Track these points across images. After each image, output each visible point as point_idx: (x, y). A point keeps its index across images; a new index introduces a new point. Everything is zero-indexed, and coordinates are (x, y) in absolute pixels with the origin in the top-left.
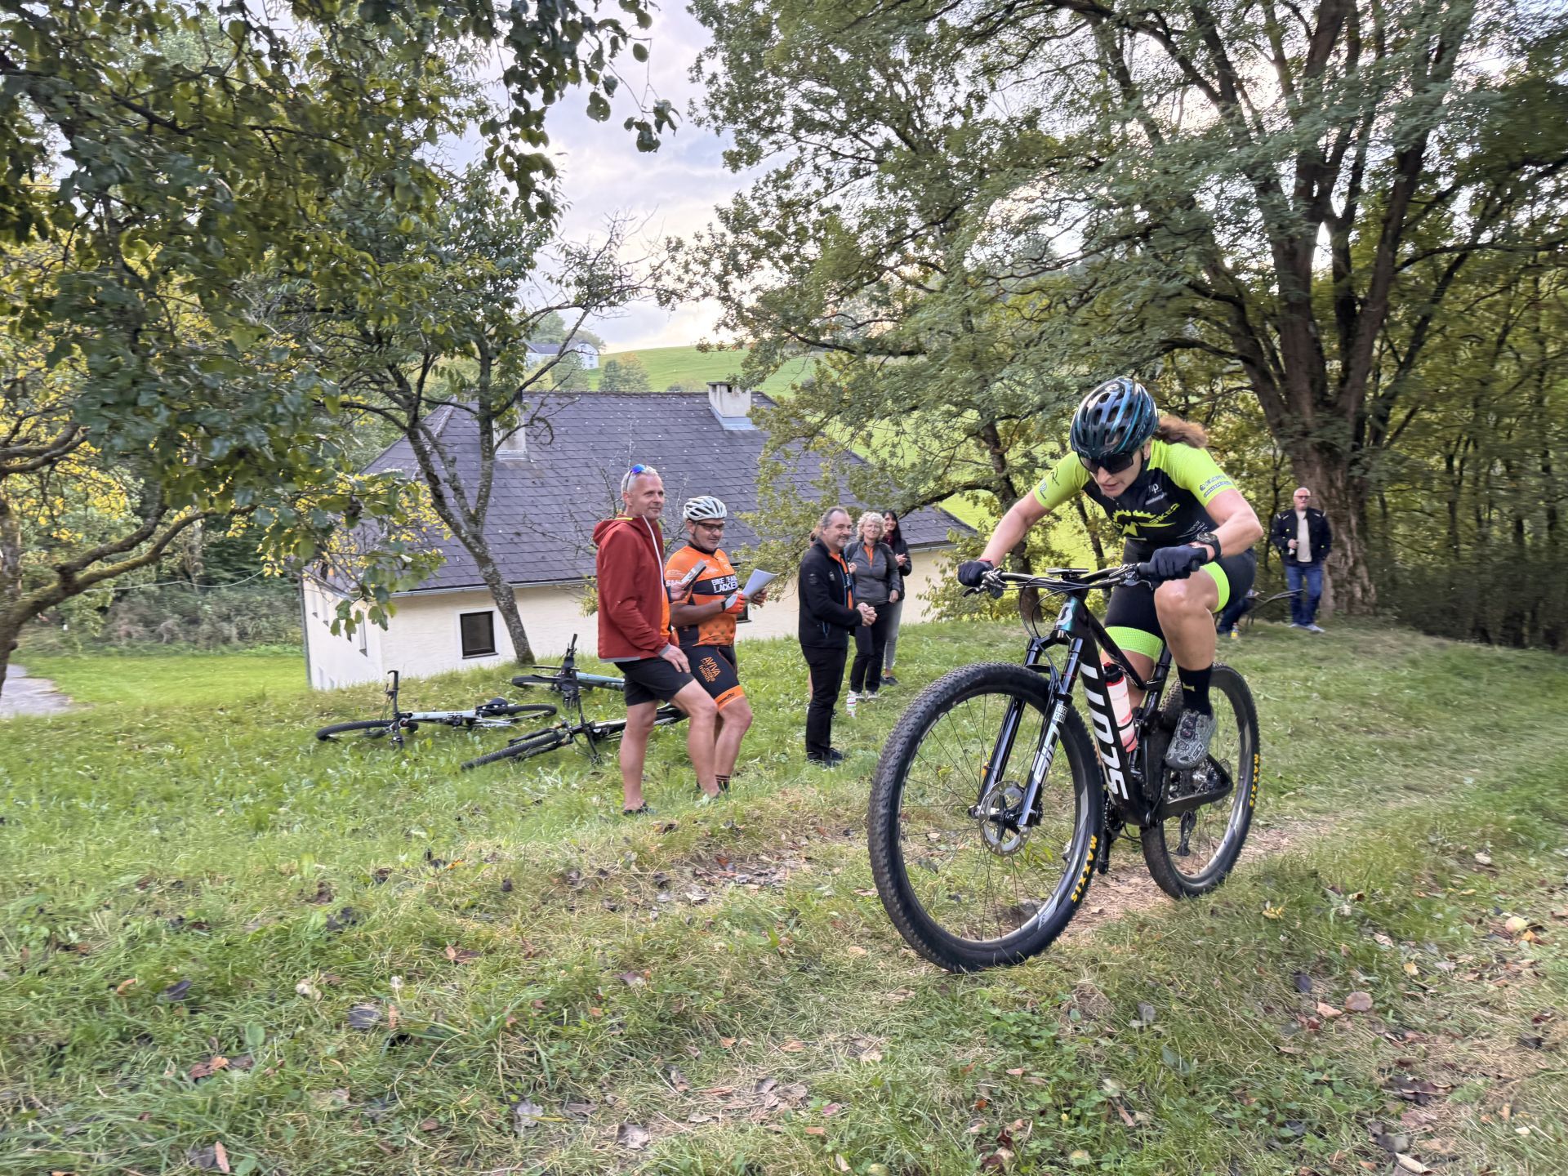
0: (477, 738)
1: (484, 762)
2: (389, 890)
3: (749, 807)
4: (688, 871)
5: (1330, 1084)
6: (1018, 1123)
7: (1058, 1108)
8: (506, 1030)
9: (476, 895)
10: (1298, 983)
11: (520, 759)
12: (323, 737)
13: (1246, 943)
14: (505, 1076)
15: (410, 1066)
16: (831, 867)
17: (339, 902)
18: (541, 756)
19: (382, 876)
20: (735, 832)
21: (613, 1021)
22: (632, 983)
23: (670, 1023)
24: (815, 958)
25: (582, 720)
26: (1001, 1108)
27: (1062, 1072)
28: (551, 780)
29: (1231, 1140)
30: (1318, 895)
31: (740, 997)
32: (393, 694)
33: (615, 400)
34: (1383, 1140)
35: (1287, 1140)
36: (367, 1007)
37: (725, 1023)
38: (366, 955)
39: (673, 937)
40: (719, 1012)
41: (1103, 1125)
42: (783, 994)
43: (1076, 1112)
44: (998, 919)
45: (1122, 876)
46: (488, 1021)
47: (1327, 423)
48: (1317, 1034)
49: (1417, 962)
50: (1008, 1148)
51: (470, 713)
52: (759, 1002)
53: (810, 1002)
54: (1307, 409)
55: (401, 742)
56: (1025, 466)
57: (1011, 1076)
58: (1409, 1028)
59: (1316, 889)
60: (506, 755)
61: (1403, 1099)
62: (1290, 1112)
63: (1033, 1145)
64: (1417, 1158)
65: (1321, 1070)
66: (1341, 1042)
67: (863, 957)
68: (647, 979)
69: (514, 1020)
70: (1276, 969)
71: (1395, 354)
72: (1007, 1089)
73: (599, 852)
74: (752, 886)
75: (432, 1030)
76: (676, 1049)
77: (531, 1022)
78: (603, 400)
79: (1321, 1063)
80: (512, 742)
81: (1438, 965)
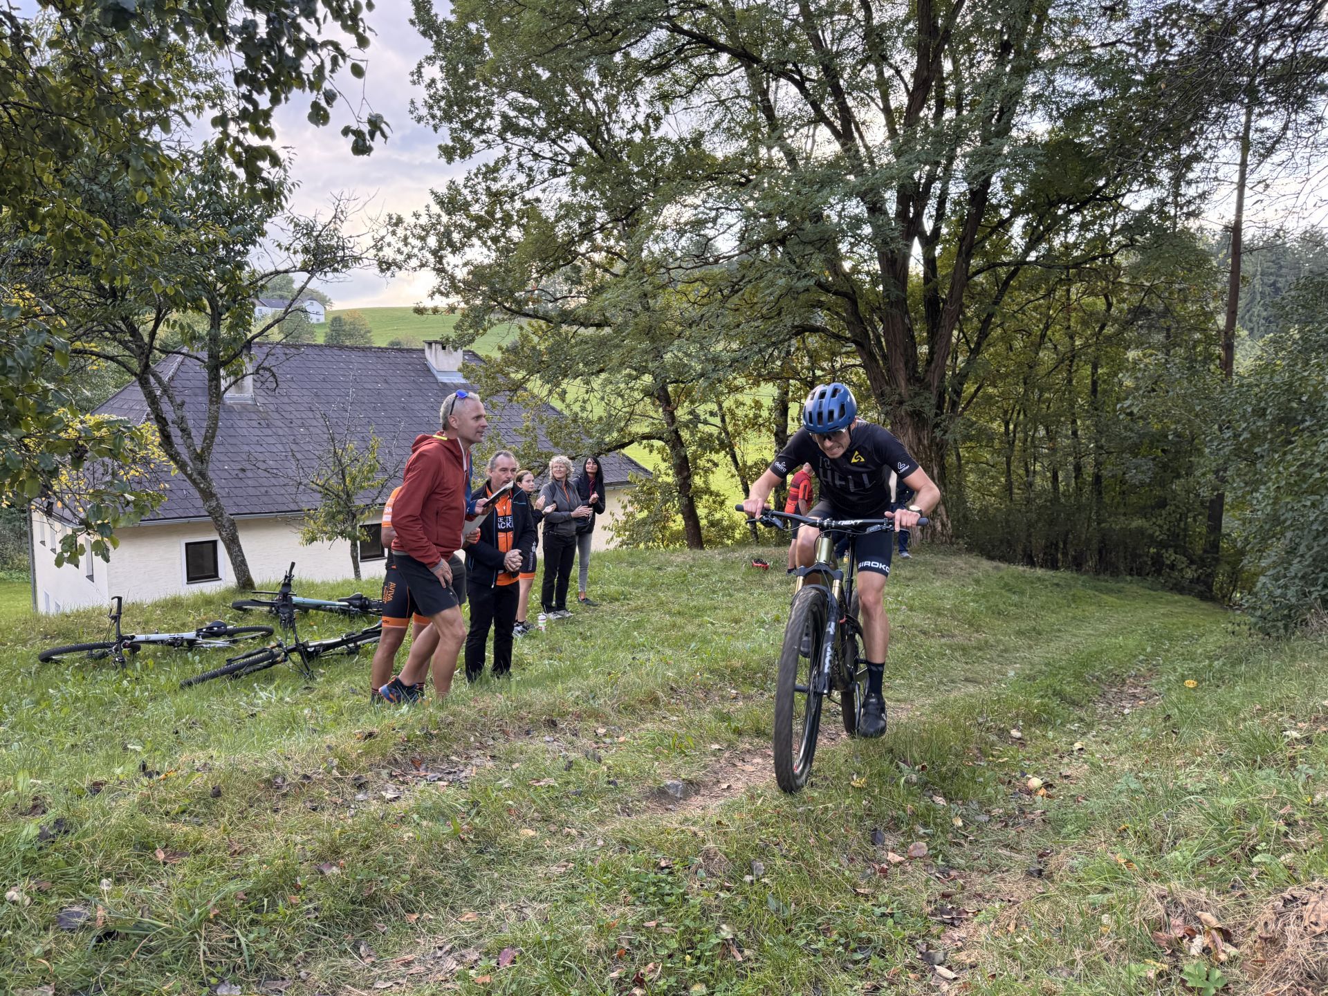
0: (197, 658)
1: (203, 680)
2: (104, 800)
3: (442, 714)
4: (384, 773)
5: (892, 915)
6: (651, 965)
7: (683, 952)
8: (210, 921)
9: (187, 801)
10: (875, 837)
11: (237, 677)
12: (46, 659)
13: (837, 807)
14: (206, 962)
15: (115, 960)
16: (511, 762)
17: (52, 814)
18: (257, 673)
19: (96, 788)
20: (428, 737)
21: (310, 906)
22: (328, 872)
23: (361, 904)
24: (491, 841)
25: (297, 640)
26: (639, 955)
27: (687, 922)
28: (264, 695)
29: (816, 965)
30: (893, 767)
31: (424, 879)
32: (116, 618)
33: (337, 352)
34: (927, 958)
35: (856, 962)
36: (76, 909)
37: (410, 902)
38: (77, 862)
39: (366, 830)
40: (405, 893)
41: (718, 962)
42: (462, 874)
43: (698, 953)
44: (647, 798)
45: (747, 757)
46: (192, 914)
47: (917, 394)
48: (885, 877)
49: (962, 816)
50: (642, 987)
51: (191, 635)
52: (440, 882)
53: (485, 879)
54: (903, 383)
55: (123, 662)
56: (690, 421)
57: (647, 928)
58: (953, 868)
59: (891, 762)
60: (223, 673)
61: (943, 922)
62: (861, 939)
63: (660, 983)
64: (950, 968)
65: (886, 905)
66: (902, 883)
67: (533, 838)
68: (342, 868)
69: (217, 911)
70: (858, 827)
71: (968, 342)
72: (643, 938)
73: (303, 760)
74: (442, 783)
75: (138, 925)
76: (366, 926)
77: (233, 912)
78: (327, 351)
79: (886, 899)
80: (230, 661)
81: (977, 818)
